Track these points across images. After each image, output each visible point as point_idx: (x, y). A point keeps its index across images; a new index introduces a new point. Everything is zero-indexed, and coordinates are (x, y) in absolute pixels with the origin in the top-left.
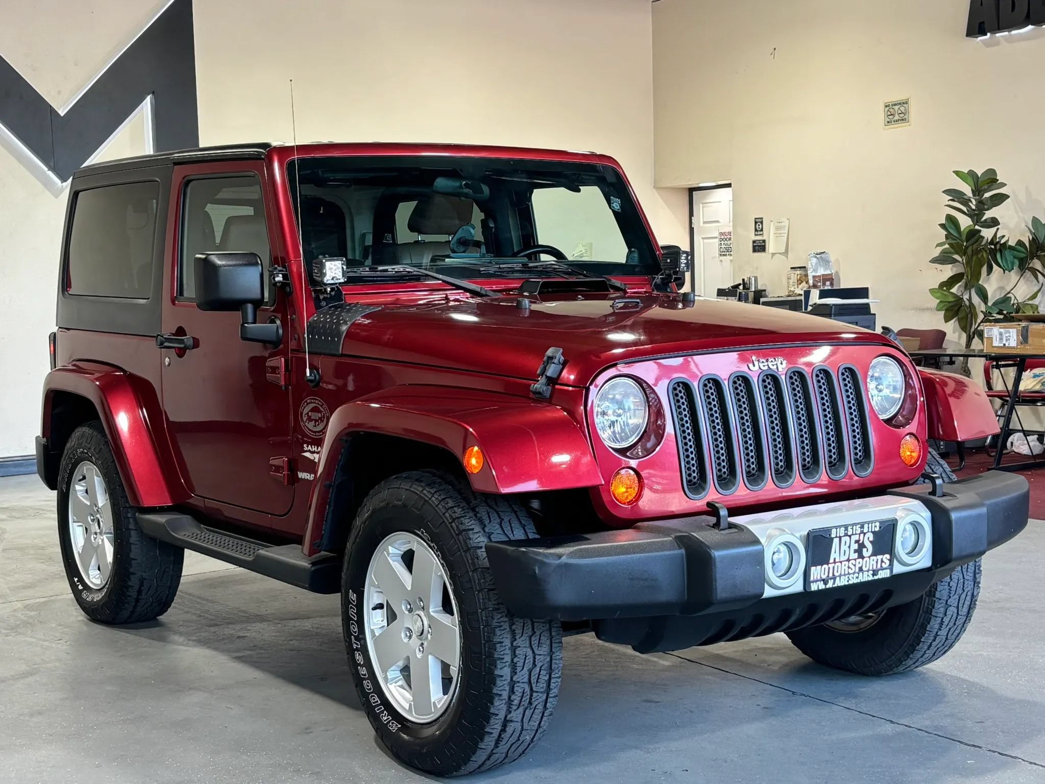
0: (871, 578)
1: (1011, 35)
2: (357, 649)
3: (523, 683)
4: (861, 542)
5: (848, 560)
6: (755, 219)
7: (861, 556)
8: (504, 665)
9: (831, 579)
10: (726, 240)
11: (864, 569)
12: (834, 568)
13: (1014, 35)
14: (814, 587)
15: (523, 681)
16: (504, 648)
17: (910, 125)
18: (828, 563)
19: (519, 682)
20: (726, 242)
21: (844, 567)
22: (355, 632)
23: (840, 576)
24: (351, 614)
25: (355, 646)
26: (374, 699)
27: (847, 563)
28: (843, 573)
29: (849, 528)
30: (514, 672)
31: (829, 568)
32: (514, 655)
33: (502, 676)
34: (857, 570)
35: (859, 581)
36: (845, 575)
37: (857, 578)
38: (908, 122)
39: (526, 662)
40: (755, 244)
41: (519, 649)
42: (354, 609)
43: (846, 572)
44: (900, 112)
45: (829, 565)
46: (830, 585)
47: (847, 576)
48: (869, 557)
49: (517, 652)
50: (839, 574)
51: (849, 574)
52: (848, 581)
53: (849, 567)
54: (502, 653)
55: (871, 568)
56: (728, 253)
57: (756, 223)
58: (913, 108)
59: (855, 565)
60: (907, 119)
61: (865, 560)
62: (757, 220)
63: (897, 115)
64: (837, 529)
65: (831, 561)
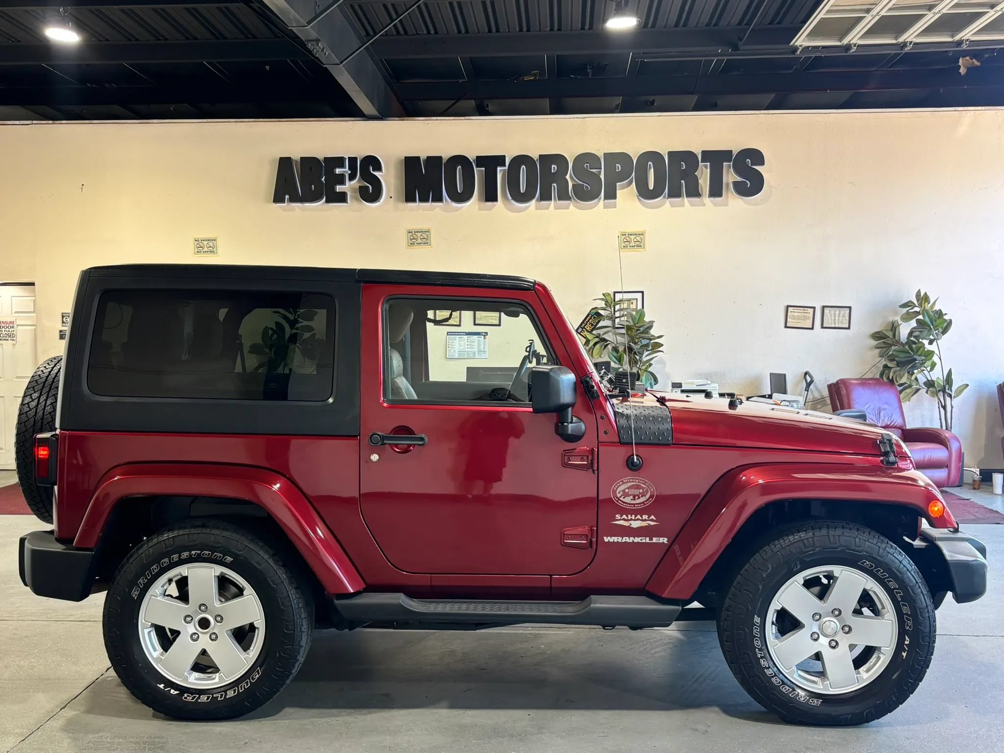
1: (304, 206)
2: (762, 657)
6: (62, 313)
10: (7, 327)
13: (306, 206)
17: (218, 256)
20: (7, 329)
22: (759, 646)
24: (755, 633)
25: (759, 656)
26: (785, 689)
38: (217, 253)
40: (61, 333)
42: (758, 629)
44: (208, 246)
56: (10, 338)
57: (63, 317)
58: (220, 243)
60: (216, 252)
62: (64, 315)
63: (206, 248)
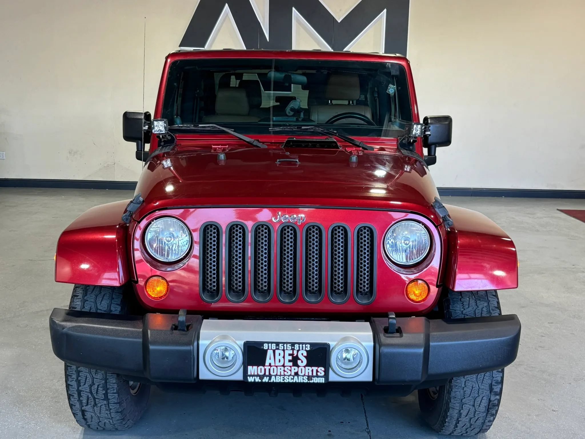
0: (306, 381)
3: (86, 392)
4: (295, 355)
5: (284, 366)
7: (295, 364)
8: (72, 380)
9: (267, 376)
11: (300, 373)
12: (270, 370)
14: (251, 379)
15: (86, 391)
16: (72, 370)
18: (264, 365)
19: (83, 391)
21: (280, 370)
23: (275, 376)
27: (282, 368)
28: (279, 374)
29: (280, 345)
30: (79, 385)
31: (265, 370)
32: (78, 376)
33: (72, 386)
34: (293, 374)
35: (294, 381)
36: (280, 375)
37: (293, 379)
39: (87, 381)
41: (82, 372)
43: (282, 374)
45: (265, 367)
46: (266, 380)
47: (282, 377)
48: (305, 367)
49: (80, 374)
50: (275, 373)
51: (285, 375)
52: (283, 380)
53: (284, 371)
54: (71, 373)
55: (307, 374)
59: (291, 370)
61: (300, 368)
64: (268, 344)
65: (267, 364)
